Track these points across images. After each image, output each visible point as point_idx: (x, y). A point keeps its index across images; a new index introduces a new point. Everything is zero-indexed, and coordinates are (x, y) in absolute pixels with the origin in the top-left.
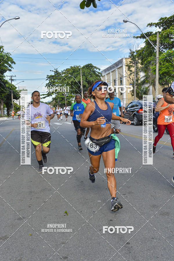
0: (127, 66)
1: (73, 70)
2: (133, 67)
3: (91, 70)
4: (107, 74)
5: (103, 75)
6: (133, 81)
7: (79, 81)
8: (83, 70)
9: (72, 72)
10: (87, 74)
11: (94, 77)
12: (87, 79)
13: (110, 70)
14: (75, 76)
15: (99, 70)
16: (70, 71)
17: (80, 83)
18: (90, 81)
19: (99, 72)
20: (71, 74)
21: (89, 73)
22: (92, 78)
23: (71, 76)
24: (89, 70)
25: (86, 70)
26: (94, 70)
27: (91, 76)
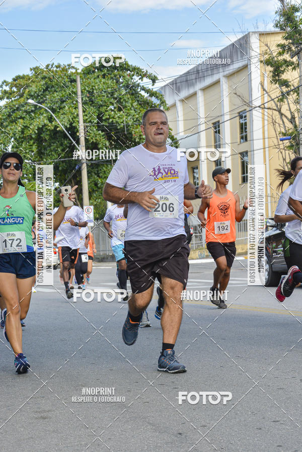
0: (268, 63)
1: (43, 82)
2: (294, 68)
3: (117, 82)
4: (182, 101)
5: (169, 101)
6: (296, 126)
7: (71, 124)
8: (89, 83)
9: (40, 89)
10: (102, 96)
11: (132, 109)
12: (104, 118)
13: (198, 83)
14: (53, 104)
15: (154, 80)
16: (31, 86)
17: (76, 133)
18: (116, 126)
19: (154, 90)
20: (38, 96)
21: (110, 91)
22: (126, 114)
23: (38, 107)
24: (112, 80)
25: (97, 83)
26: (132, 80)
27: (119, 106)
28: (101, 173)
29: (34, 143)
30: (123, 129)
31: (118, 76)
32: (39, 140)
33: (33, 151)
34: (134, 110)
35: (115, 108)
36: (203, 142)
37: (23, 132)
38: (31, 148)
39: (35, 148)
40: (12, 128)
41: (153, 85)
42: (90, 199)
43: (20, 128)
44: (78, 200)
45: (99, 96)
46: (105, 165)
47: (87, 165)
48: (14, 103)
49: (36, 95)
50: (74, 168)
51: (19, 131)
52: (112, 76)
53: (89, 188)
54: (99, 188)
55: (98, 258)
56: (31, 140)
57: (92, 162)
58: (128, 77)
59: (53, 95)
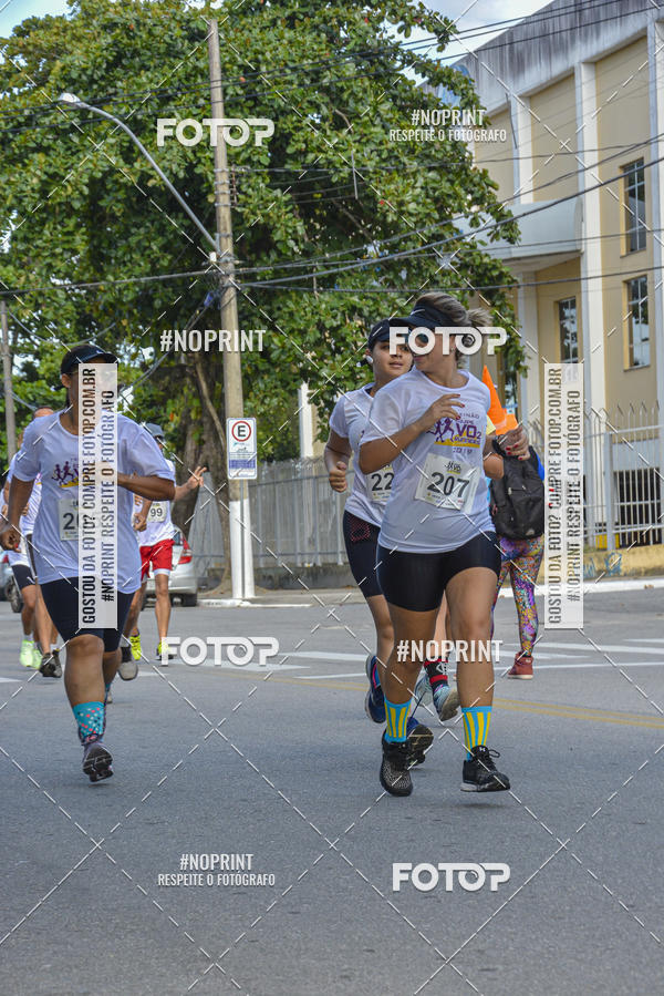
1: (106, 40)
3: (332, 38)
4: (531, 97)
5: (490, 99)
7: (190, 168)
8: (245, 42)
9: (99, 60)
10: (285, 82)
11: (377, 122)
12: (290, 150)
13: (578, 43)
14: (136, 107)
15: (444, 33)
16: (71, 53)
17: (204, 196)
18: (326, 173)
19: (445, 63)
20: (92, 81)
21: (308, 68)
22: (358, 138)
23: (91, 116)
24: (314, 34)
25: (270, 42)
26: (378, 35)
27: (335, 114)
28: (281, 317)
29: (78, 226)
30: (347, 185)
31: (335, 22)
32: (94, 216)
33: (74, 252)
34: (383, 127)
35: (324, 119)
36: (593, 226)
37: (44, 193)
38: (68, 242)
39: (80, 242)
40: (12, 179)
41: (441, 49)
42: (246, 397)
43: (35, 181)
44: (211, 399)
45: (276, 83)
46: (294, 295)
47: (239, 294)
48: (19, 103)
49: (84, 78)
50: (199, 302)
51: (33, 190)
52: (317, 20)
53: (242, 365)
54: (274, 365)
55: (270, 577)
56: (69, 217)
57: (254, 285)
58: (365, 25)
59: (137, 80)
